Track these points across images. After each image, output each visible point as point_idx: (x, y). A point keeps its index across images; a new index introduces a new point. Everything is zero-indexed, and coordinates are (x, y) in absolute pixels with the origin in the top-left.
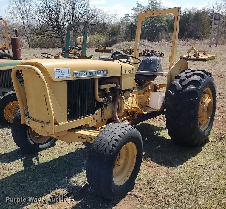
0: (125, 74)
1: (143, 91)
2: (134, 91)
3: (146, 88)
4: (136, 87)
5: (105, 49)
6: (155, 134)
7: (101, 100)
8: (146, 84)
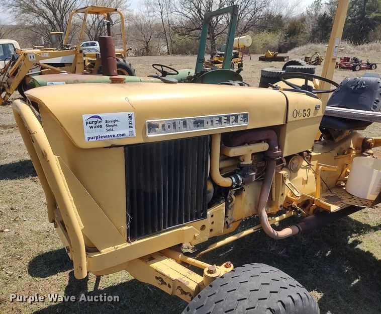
0: (294, 119)
1: (334, 153)
2: (313, 154)
3: (343, 146)
4: (320, 140)
5: (275, 55)
6: (350, 242)
7: (226, 182)
8: (343, 136)
